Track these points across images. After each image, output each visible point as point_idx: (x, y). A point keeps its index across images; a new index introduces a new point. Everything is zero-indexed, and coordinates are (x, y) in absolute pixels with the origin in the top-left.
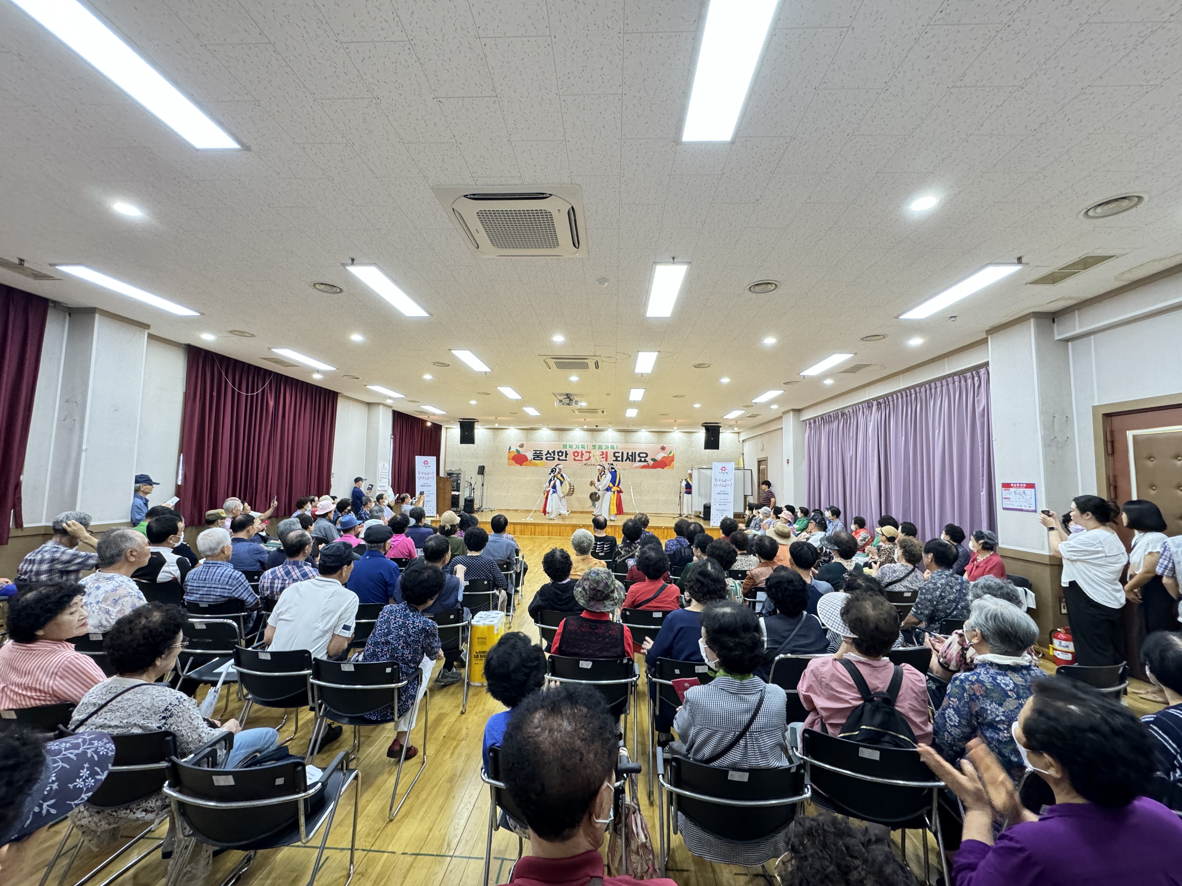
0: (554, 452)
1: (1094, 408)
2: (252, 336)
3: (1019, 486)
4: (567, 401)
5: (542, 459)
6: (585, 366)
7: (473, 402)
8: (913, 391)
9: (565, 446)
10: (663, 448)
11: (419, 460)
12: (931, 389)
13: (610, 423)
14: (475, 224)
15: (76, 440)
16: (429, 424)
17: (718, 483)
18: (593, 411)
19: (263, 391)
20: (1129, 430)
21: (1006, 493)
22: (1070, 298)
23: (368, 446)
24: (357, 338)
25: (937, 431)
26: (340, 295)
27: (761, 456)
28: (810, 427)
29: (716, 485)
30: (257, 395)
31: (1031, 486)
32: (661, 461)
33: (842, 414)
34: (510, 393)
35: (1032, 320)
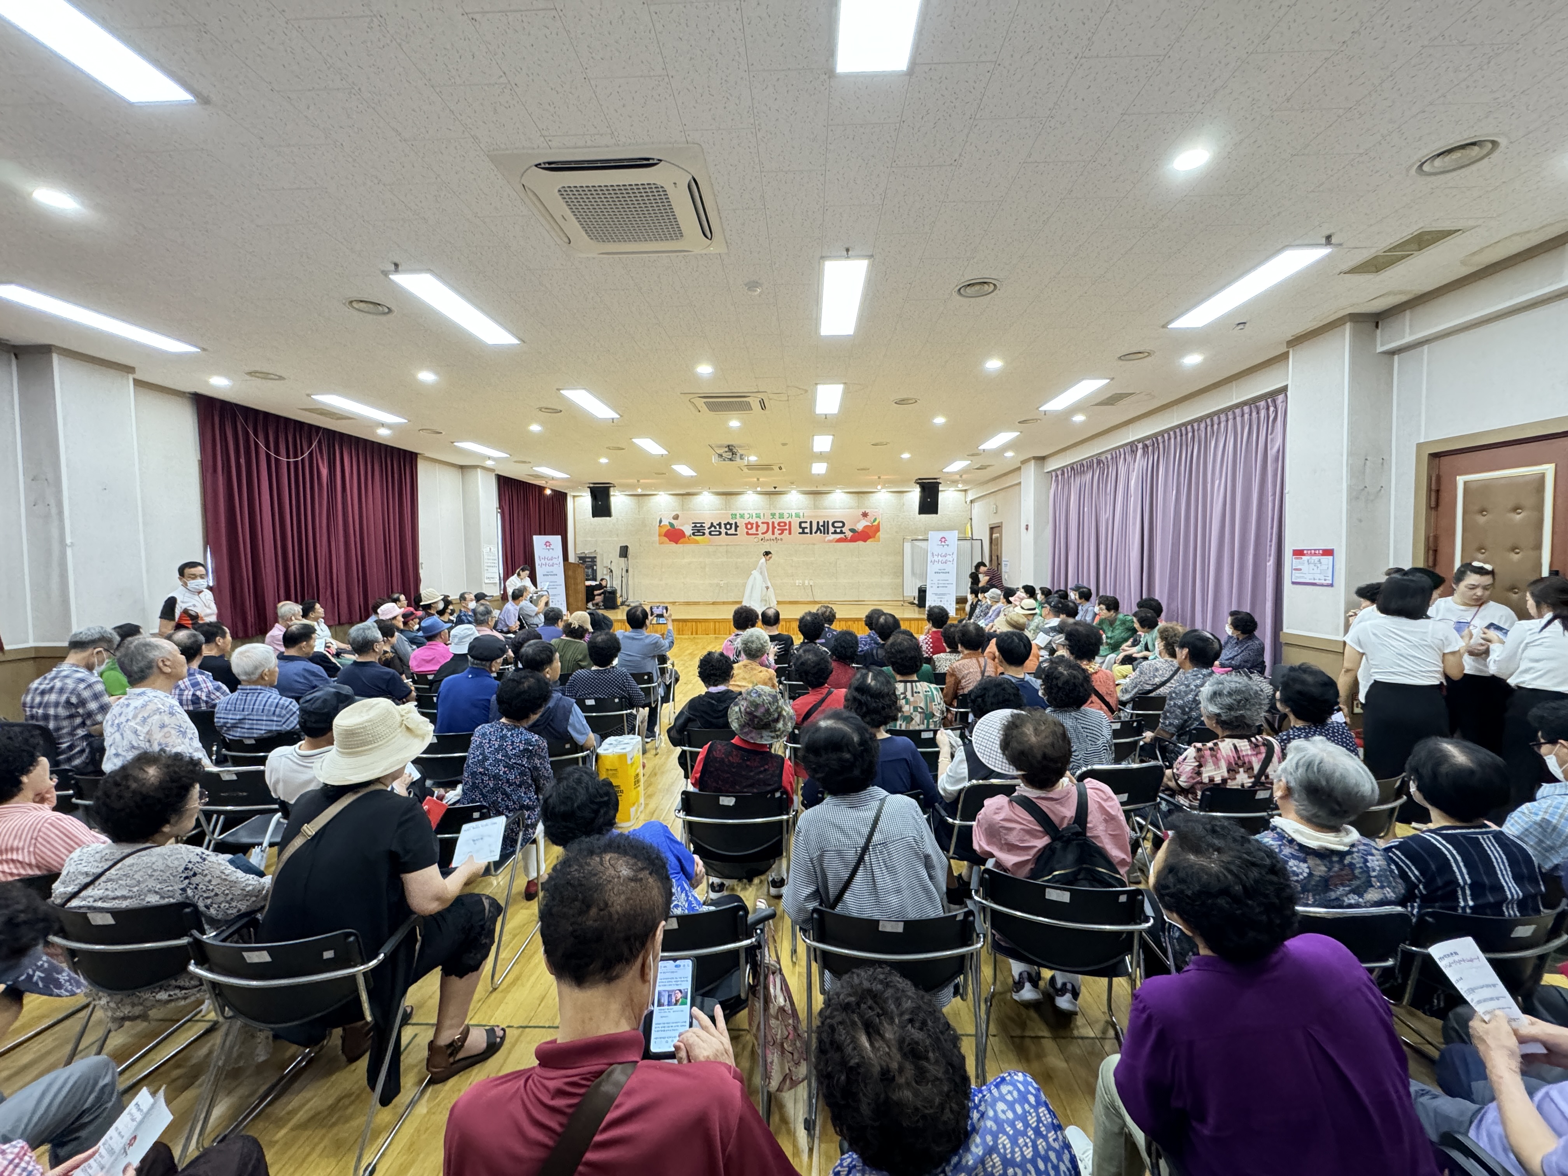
0: (720, 524)
1: (1419, 446)
2: (281, 378)
3: (1314, 553)
4: (729, 455)
5: (704, 534)
6: (747, 407)
7: (603, 460)
8: (1189, 427)
9: (734, 516)
10: (865, 515)
11: (538, 541)
12: (1212, 425)
13: (792, 483)
14: (560, 208)
15: (55, 533)
16: (548, 492)
17: (936, 558)
18: (766, 467)
19: (311, 454)
20: (1460, 474)
21: (1297, 562)
22: (1401, 293)
23: (466, 523)
24: (427, 377)
25: (1217, 482)
26: (389, 316)
27: (995, 521)
28: (1057, 481)
29: (933, 562)
30: (303, 460)
31: (1328, 552)
32: (863, 531)
33: (1098, 463)
34: (650, 446)
35: (1348, 326)
